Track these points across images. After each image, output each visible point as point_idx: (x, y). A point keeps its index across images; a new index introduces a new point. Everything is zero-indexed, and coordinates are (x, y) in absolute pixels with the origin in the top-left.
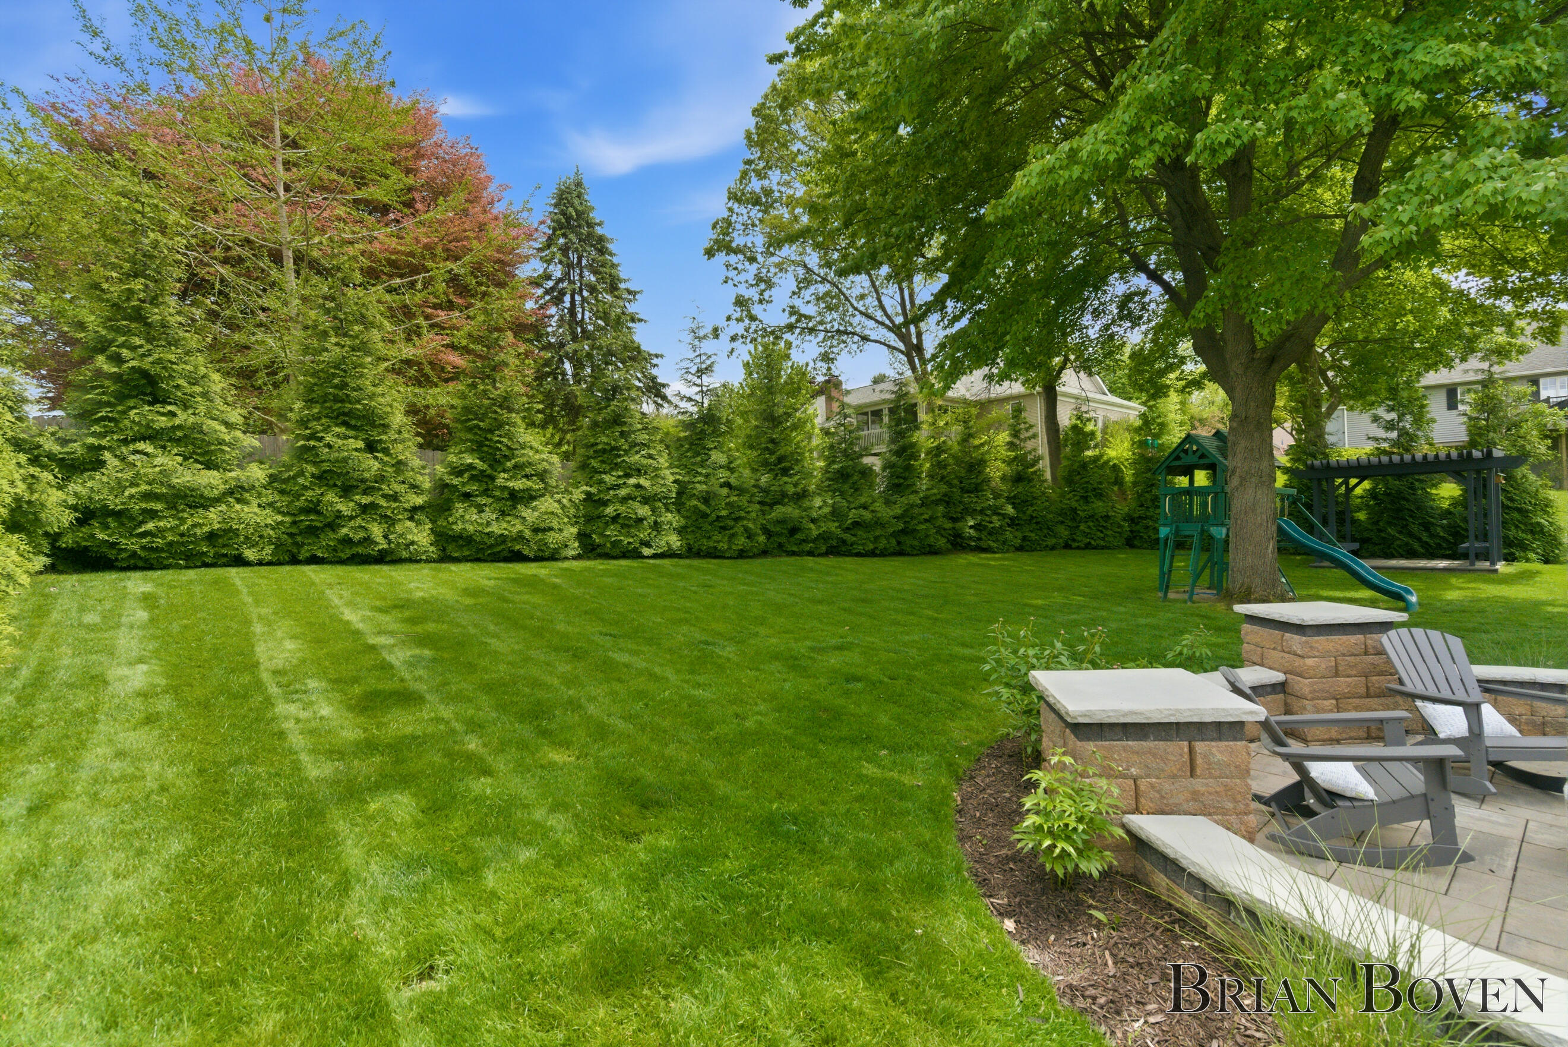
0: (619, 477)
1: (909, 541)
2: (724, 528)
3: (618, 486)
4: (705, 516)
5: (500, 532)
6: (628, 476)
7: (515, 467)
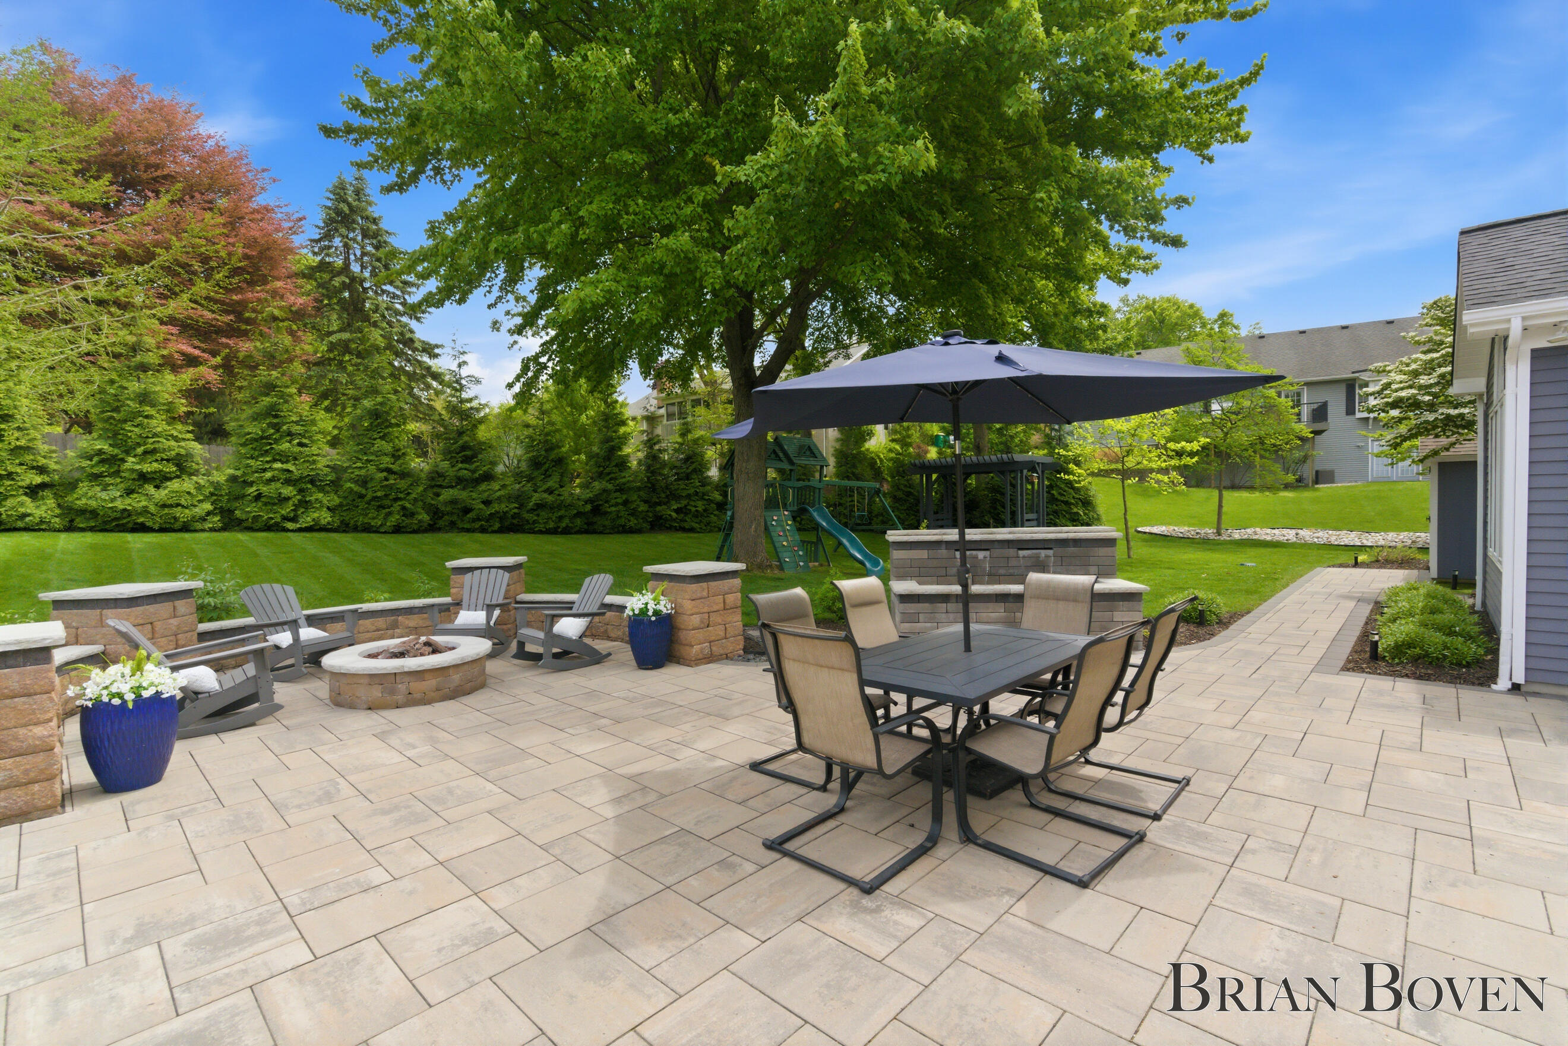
0: (267, 462)
1: (601, 521)
2: (382, 507)
3: (264, 470)
4: (362, 496)
5: (122, 507)
6: (275, 460)
7: (145, 453)
